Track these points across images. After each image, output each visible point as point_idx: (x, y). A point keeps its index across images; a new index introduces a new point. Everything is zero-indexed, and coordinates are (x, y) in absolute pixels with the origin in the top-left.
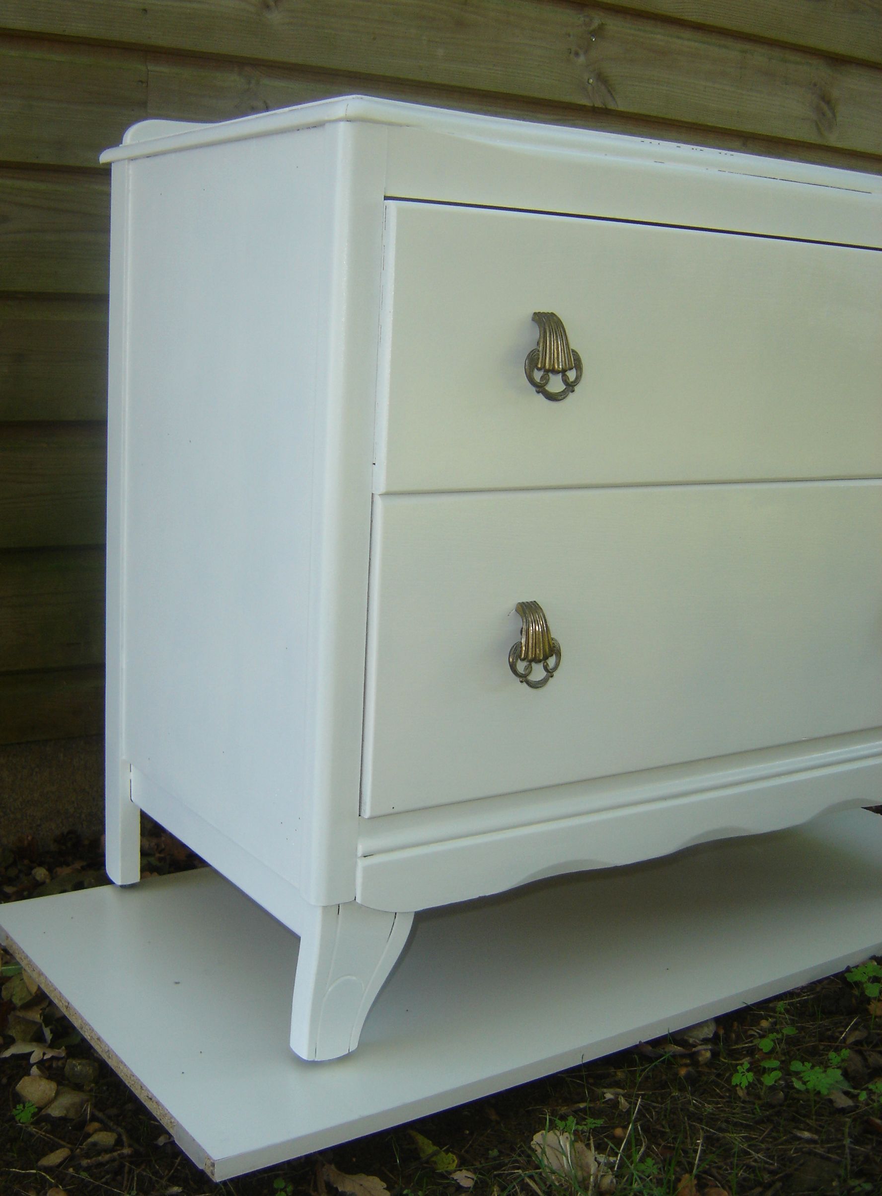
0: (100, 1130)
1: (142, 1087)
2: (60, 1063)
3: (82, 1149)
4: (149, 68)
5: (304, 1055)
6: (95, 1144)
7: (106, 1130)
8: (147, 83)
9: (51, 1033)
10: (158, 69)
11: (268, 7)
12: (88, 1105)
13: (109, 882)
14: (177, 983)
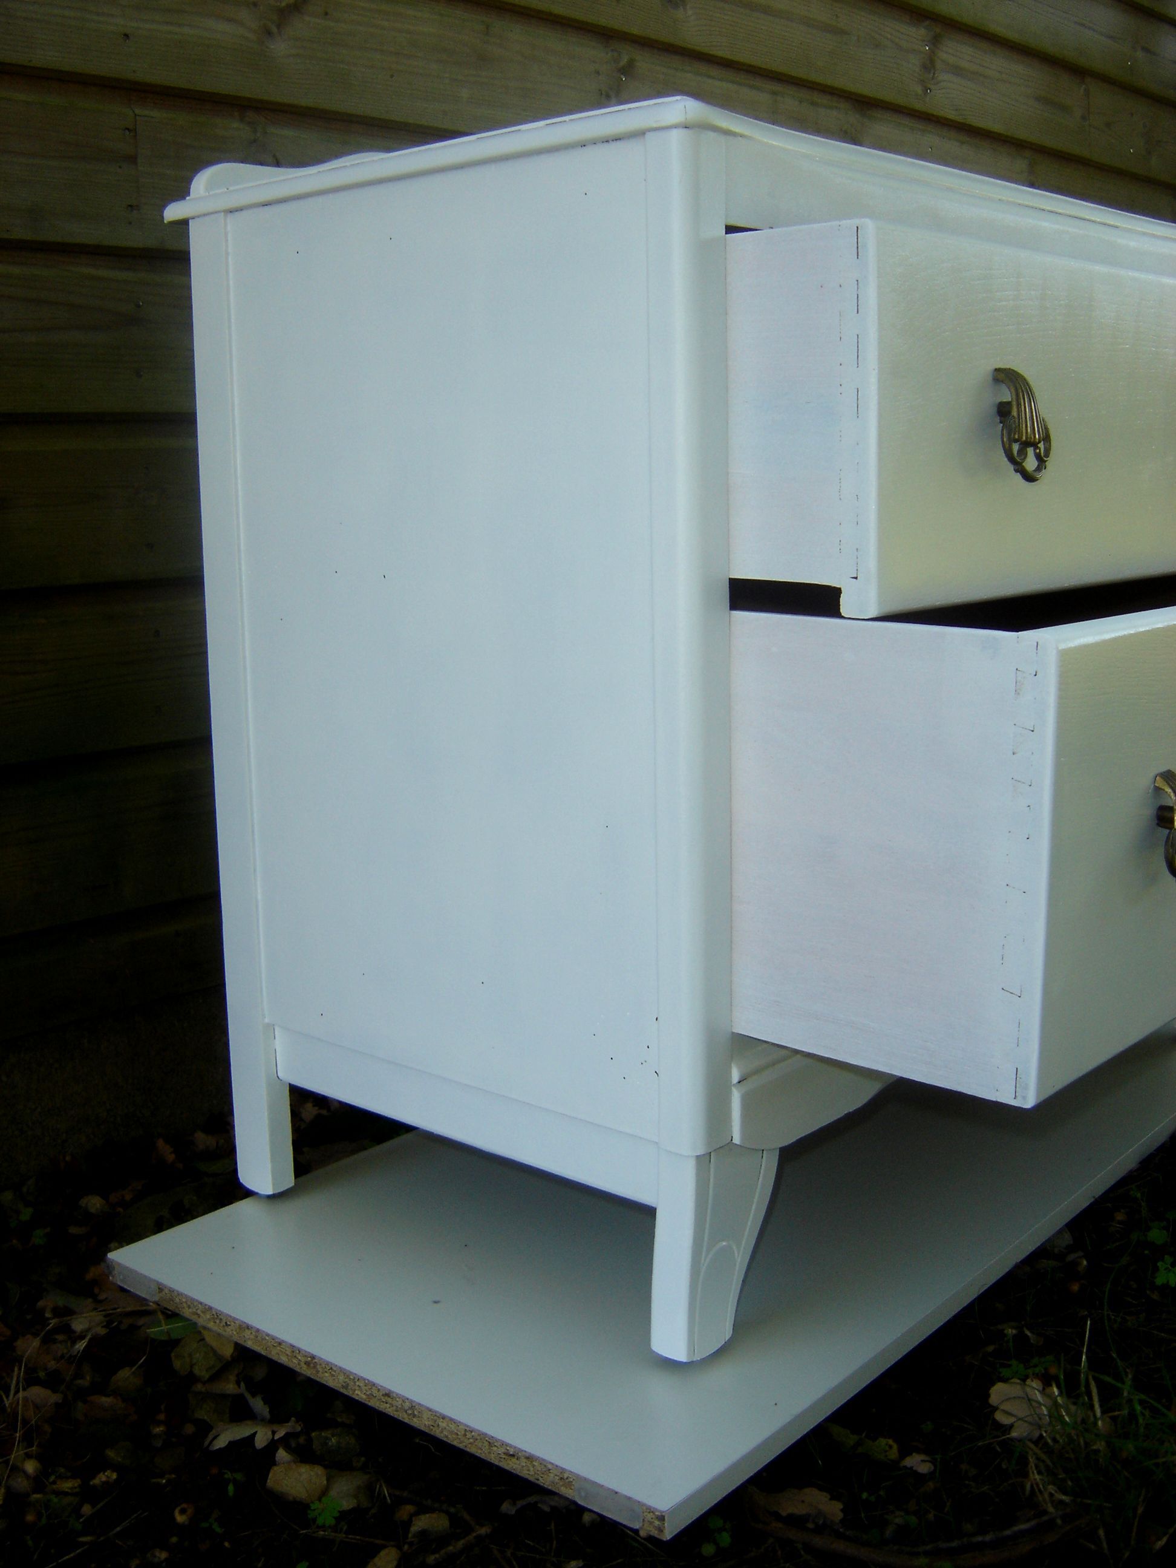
0: (417, 1514)
1: (491, 1442)
2: (302, 1440)
3: (411, 1544)
4: (136, 112)
5: (680, 1354)
6: (423, 1533)
7: (425, 1513)
8: (135, 130)
9: (265, 1404)
10: (146, 112)
11: (269, 33)
12: (381, 1486)
13: (248, 1193)
14: (435, 1302)
